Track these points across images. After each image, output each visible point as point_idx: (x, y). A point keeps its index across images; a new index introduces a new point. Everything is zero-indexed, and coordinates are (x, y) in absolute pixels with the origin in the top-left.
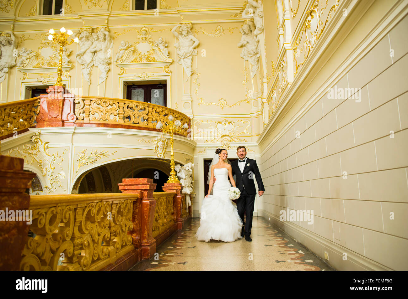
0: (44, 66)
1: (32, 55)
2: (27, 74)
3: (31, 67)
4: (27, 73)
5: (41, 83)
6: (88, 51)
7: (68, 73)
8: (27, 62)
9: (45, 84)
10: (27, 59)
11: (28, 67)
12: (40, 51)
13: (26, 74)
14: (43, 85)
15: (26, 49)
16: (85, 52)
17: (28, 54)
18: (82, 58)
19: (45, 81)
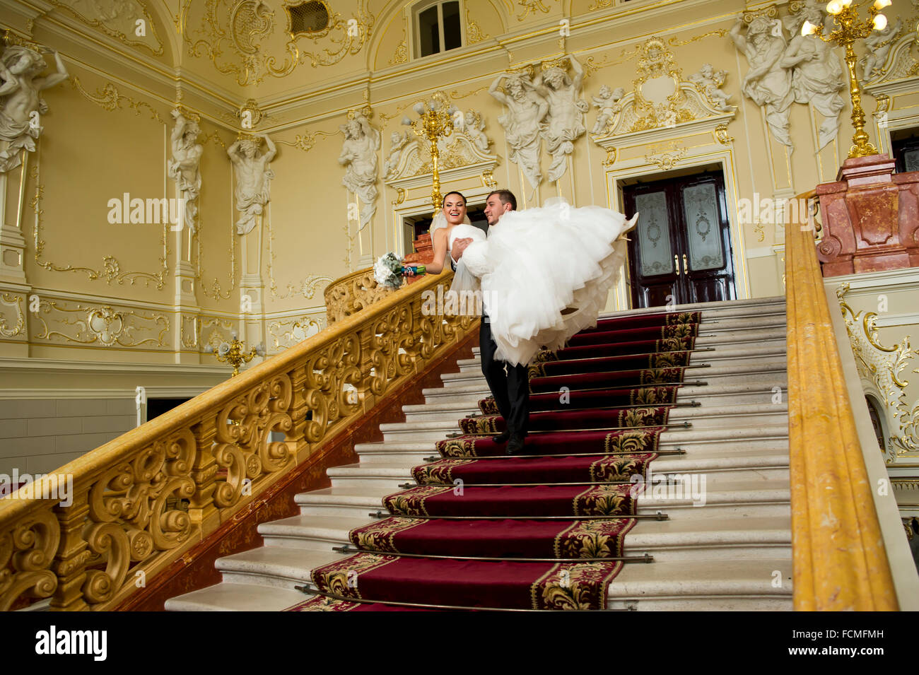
0: (660, 125)
1: (626, 101)
2: (617, 151)
3: (625, 131)
4: (617, 148)
5: (656, 167)
6: (778, 66)
7: (725, 132)
8: (616, 120)
9: (667, 167)
10: (615, 113)
11: (619, 134)
12: (640, 88)
13: (614, 150)
14: (660, 170)
15: (610, 88)
16: (768, 72)
17: (616, 101)
18: (758, 88)
19: (666, 162)
